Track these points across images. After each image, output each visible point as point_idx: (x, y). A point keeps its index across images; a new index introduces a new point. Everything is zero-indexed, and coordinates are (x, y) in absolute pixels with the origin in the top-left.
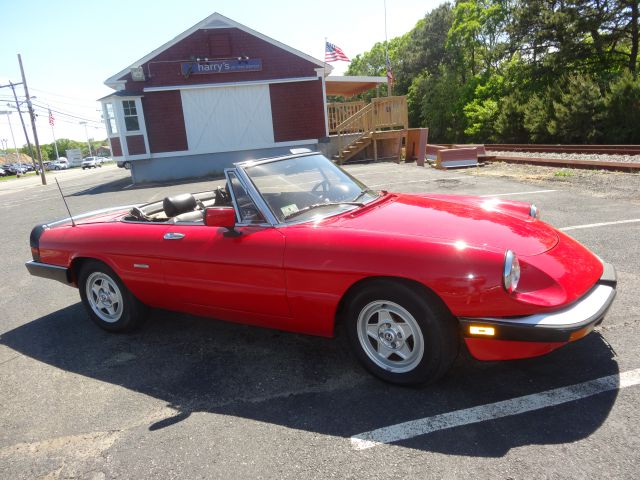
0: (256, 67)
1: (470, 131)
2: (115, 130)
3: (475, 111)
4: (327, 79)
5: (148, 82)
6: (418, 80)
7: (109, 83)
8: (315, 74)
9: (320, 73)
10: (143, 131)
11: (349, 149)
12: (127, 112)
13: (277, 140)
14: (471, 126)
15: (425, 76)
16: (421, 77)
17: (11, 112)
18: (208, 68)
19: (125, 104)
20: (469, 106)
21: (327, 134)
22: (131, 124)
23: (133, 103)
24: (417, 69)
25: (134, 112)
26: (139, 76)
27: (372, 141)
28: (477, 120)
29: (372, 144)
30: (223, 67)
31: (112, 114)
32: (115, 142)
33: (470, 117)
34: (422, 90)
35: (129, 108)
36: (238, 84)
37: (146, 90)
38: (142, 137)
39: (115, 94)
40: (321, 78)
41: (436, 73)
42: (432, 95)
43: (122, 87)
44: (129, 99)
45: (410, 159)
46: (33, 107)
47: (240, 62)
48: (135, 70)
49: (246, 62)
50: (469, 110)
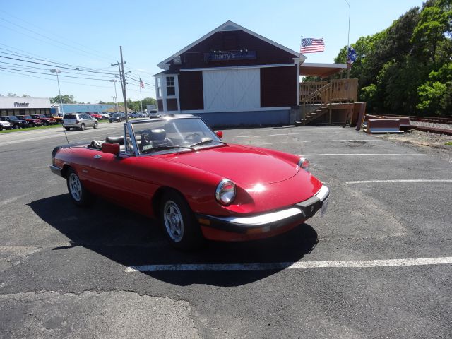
0: (252, 56)
1: (420, 106)
2: (161, 95)
3: (427, 91)
4: (302, 65)
5: (183, 66)
6: (386, 66)
7: (160, 65)
8: (293, 62)
9: (296, 61)
10: (177, 96)
11: (311, 115)
12: (168, 84)
13: (261, 106)
14: (422, 103)
15: (393, 63)
16: (390, 63)
17: (116, 81)
18: (221, 57)
19: (168, 78)
20: (422, 87)
21: (298, 104)
22: (170, 91)
23: (172, 78)
24: (385, 58)
25: (173, 84)
26: (178, 61)
27: (329, 110)
28: (427, 98)
29: (329, 112)
30: (231, 57)
31: (159, 85)
32: (160, 102)
33: (422, 96)
34: (389, 73)
35: (170, 81)
36: (239, 68)
37: (181, 70)
38: (176, 99)
39: (163, 72)
40: (296, 64)
41: (401, 60)
42: (397, 77)
43: (168, 68)
44: (170, 76)
45: (353, 125)
46: (126, 78)
47: (242, 53)
48: (176, 58)
49: (247, 53)
50: (424, 90)
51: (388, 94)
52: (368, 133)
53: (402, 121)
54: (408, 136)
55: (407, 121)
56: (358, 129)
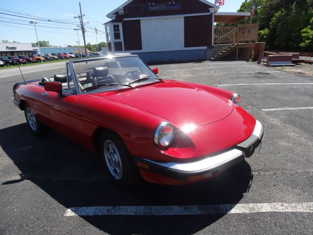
0: (178, 7)
1: (302, 44)
2: (109, 39)
3: (308, 33)
4: (216, 14)
5: (126, 16)
6: (277, 14)
7: (108, 16)
8: (209, 11)
9: (212, 10)
10: (122, 40)
11: (222, 52)
12: (115, 30)
13: (185, 47)
14: (304, 42)
15: (282, 12)
16: (280, 12)
17: (78, 29)
18: (154, 8)
19: (114, 26)
20: (304, 30)
21: (213, 44)
22: (117, 36)
23: (118, 26)
24: (276, 8)
25: (118, 30)
26: (121, 12)
27: (236, 49)
28: (308, 38)
29: (236, 50)
30: (162, 8)
31: (108, 31)
32: (109, 44)
33: (304, 36)
34: (279, 19)
35: (116, 28)
36: (168, 17)
37: (125, 19)
38: (121, 42)
39: (111, 21)
40: (212, 13)
41: (288, 9)
42: (285, 23)
43: (114, 18)
44: (116, 24)
45: (254, 60)
46: (84, 27)
47: (170, 5)
48: (120, 9)
49: (174, 5)
50: (304, 32)
51: (277, 36)
52: (267, 65)
53: (294, 56)
54: (299, 68)
55: (297, 56)
56: (259, 63)
